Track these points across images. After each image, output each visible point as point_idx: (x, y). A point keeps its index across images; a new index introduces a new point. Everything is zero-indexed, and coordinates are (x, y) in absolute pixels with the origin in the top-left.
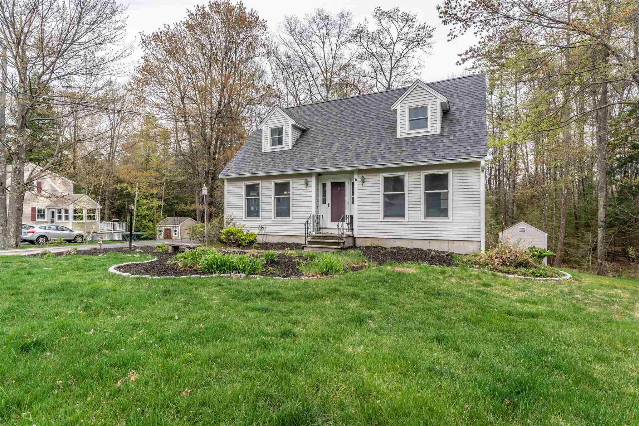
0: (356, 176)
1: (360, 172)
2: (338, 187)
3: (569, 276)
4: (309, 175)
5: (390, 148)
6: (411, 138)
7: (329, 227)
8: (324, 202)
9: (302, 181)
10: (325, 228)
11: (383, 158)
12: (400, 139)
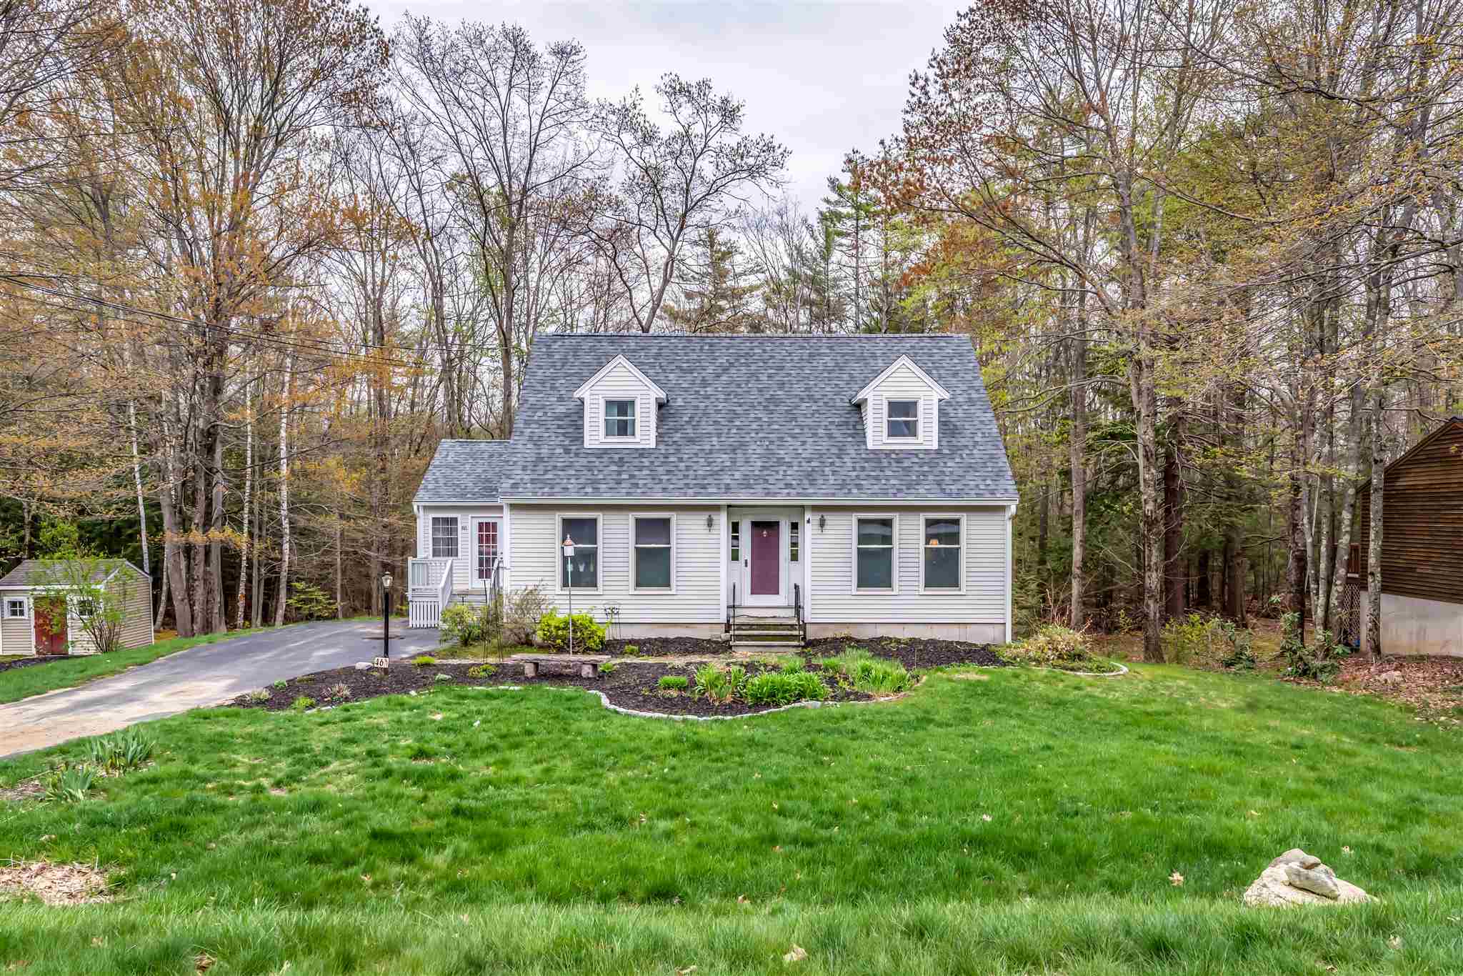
0: (808, 516)
1: (815, 508)
2: (765, 530)
3: (1125, 669)
4: (717, 508)
5: (863, 469)
6: (893, 451)
7: (746, 604)
8: (735, 556)
9: (700, 520)
10: (740, 607)
11: (859, 487)
12: (874, 452)
